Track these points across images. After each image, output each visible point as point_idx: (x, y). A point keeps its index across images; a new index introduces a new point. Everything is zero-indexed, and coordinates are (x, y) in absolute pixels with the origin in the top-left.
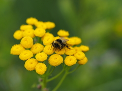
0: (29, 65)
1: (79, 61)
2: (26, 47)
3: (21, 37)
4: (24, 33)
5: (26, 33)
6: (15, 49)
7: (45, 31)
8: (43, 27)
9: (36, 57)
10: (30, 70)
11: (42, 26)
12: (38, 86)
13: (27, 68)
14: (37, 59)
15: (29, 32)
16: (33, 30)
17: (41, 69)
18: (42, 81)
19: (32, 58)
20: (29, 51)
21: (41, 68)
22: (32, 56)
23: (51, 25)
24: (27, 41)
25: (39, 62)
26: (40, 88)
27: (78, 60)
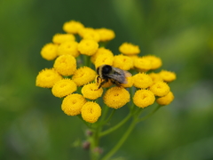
0: (70, 106)
1: (159, 99)
2: (64, 74)
3: (54, 56)
4: (60, 48)
5: (64, 47)
6: (45, 78)
7: (97, 45)
8: (93, 38)
9: (83, 91)
10: (72, 114)
11: (93, 36)
12: (84, 144)
13: (66, 112)
14: (85, 96)
15: (69, 47)
16: (76, 43)
17: (92, 113)
18: (91, 134)
19: (75, 93)
20: (68, 80)
21: (91, 111)
22: (75, 89)
23: (107, 34)
24: (66, 62)
25: (87, 100)
26: (88, 148)
27: (157, 97)
